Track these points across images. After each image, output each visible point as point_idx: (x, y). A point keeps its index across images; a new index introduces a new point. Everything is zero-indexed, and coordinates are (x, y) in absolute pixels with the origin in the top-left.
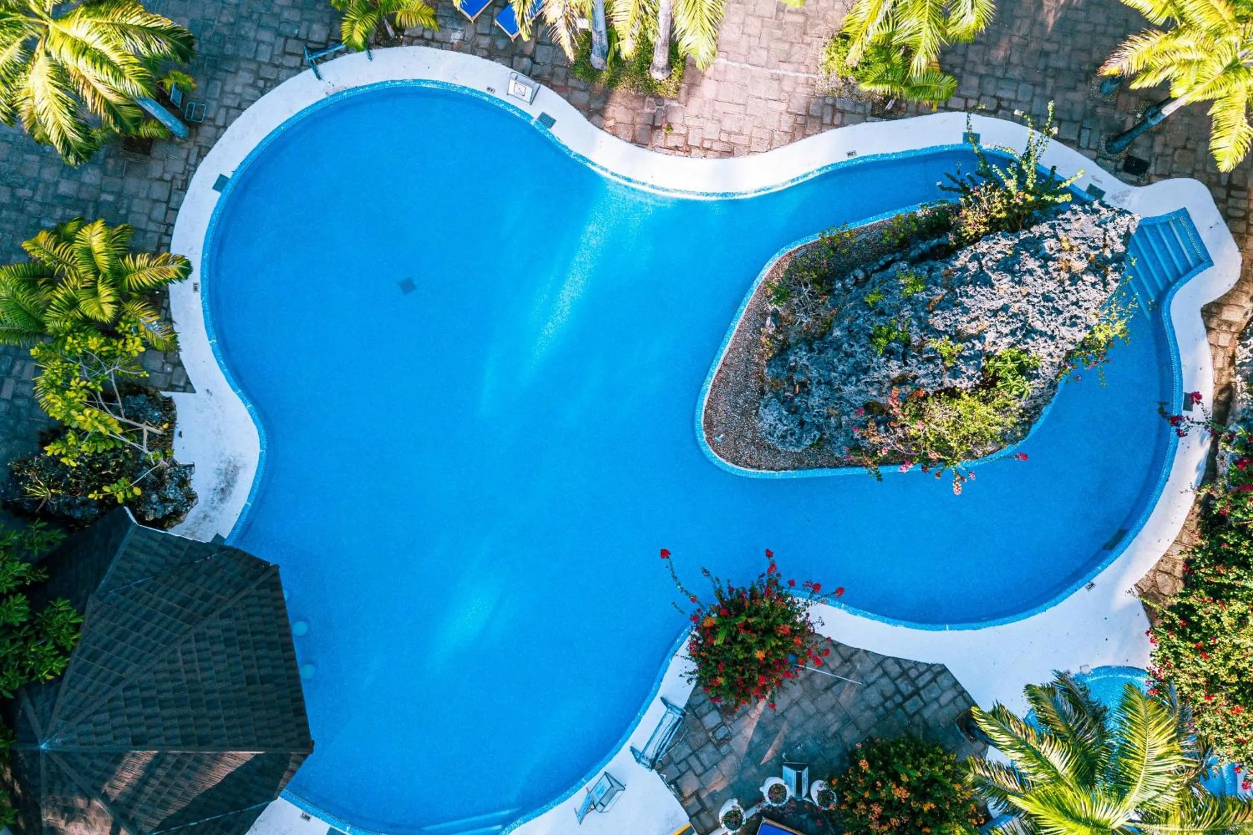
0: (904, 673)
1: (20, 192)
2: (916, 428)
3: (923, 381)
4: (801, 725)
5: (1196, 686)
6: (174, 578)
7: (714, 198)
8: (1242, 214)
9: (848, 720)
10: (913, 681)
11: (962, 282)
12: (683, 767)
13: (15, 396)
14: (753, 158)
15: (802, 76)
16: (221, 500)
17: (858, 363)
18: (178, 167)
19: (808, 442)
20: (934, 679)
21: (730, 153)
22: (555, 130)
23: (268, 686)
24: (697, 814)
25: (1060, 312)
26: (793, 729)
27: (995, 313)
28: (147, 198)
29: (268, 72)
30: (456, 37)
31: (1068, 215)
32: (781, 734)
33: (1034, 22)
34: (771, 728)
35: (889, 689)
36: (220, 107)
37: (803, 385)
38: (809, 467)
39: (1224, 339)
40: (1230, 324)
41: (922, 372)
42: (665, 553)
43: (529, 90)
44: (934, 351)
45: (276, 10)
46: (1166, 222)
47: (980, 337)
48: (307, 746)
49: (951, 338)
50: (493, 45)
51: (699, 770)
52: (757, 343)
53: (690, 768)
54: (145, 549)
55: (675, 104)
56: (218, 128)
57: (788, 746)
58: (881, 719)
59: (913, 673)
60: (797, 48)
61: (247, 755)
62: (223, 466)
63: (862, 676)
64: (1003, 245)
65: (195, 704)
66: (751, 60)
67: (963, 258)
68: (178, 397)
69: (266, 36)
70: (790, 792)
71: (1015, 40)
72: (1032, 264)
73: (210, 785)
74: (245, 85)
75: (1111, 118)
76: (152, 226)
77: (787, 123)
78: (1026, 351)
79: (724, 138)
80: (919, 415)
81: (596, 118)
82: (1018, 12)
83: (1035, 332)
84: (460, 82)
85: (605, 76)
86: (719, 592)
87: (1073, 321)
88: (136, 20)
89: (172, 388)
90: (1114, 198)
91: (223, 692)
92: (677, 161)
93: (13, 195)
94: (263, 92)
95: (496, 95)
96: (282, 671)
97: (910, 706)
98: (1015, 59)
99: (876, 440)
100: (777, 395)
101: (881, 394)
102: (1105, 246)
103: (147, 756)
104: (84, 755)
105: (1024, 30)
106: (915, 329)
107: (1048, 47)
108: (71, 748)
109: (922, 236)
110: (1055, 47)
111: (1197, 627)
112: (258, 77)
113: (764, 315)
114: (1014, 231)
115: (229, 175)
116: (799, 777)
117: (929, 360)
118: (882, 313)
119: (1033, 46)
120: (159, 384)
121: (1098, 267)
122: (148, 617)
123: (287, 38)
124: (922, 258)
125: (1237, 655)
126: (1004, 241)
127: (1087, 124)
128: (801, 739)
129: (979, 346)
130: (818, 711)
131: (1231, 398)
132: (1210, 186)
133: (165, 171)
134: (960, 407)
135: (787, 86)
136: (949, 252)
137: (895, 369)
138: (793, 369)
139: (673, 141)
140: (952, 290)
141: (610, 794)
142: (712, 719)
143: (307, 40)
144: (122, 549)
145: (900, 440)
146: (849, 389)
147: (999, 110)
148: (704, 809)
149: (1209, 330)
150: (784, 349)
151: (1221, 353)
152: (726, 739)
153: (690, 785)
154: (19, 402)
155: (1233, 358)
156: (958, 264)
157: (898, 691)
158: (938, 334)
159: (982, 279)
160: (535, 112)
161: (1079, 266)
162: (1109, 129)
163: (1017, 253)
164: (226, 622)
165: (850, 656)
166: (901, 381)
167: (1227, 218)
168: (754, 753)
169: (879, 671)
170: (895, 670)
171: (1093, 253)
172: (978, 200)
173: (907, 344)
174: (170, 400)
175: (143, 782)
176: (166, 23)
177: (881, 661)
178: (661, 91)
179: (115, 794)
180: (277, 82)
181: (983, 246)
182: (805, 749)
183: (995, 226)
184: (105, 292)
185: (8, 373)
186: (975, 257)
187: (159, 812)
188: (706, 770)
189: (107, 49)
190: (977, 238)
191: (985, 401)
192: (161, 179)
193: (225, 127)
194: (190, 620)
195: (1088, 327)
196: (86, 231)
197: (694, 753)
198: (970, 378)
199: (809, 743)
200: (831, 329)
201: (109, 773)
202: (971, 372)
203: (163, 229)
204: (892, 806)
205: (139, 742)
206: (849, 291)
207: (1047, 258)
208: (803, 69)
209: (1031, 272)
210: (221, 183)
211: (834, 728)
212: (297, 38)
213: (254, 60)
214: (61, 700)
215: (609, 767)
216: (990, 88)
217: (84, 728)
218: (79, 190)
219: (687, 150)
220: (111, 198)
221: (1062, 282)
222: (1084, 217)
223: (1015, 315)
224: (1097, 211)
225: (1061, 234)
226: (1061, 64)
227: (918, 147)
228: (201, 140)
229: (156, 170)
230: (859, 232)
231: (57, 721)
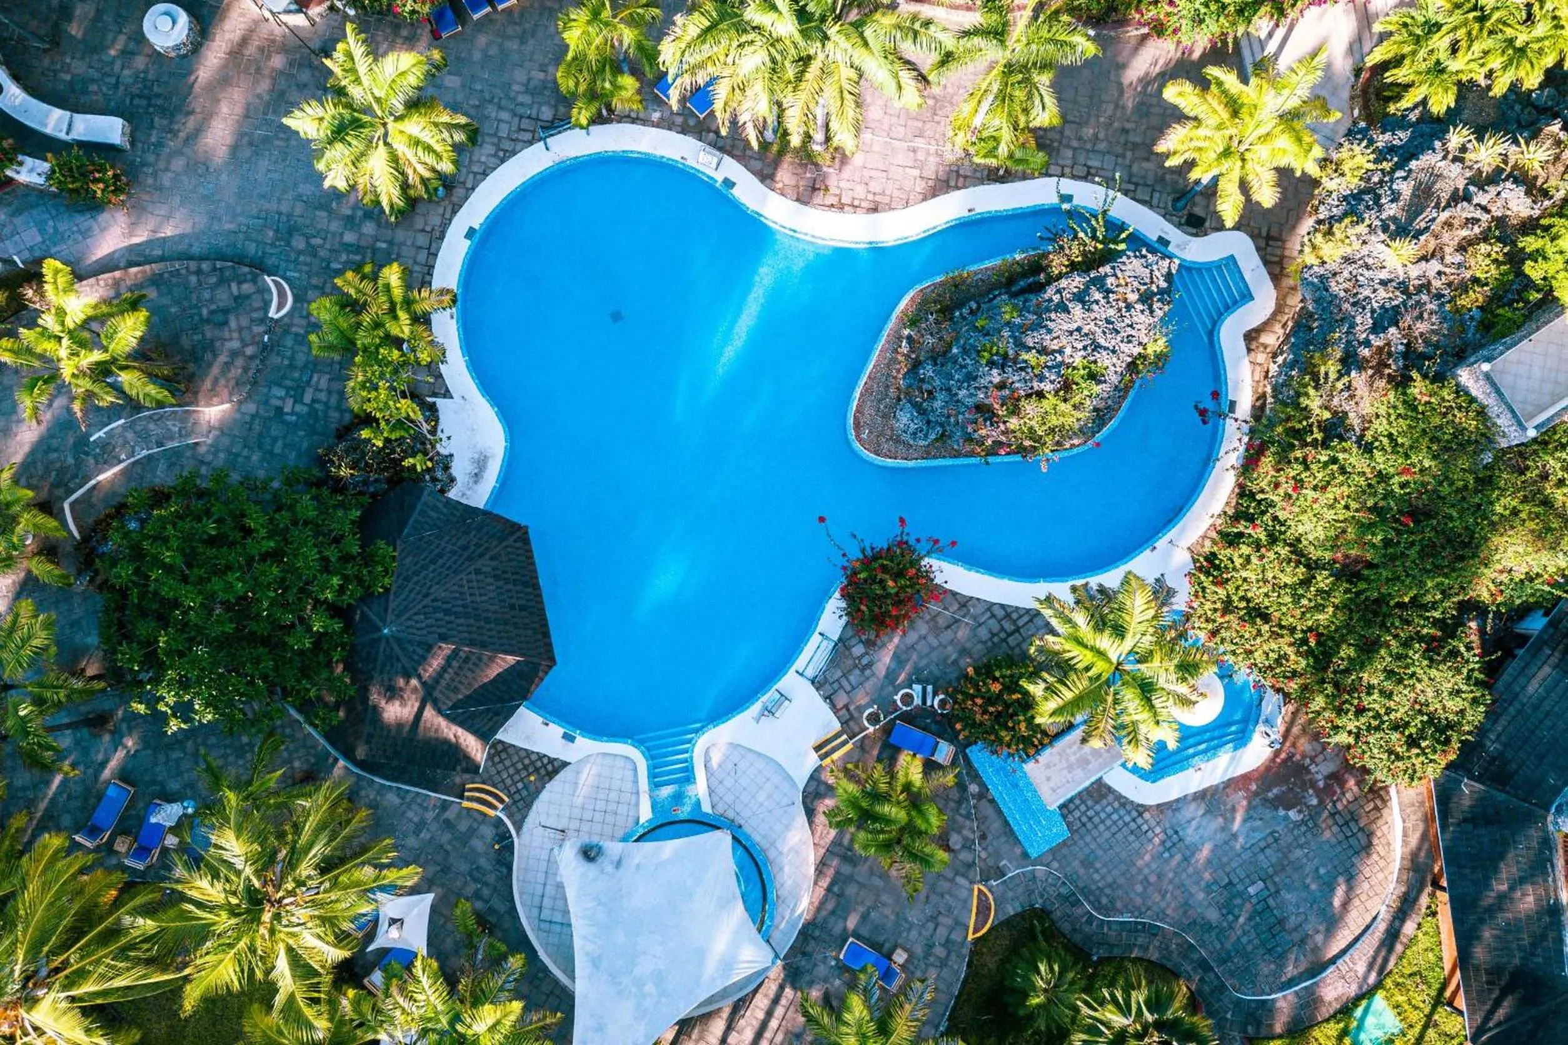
0: (1008, 616)
1: (314, 241)
2: (1014, 423)
3: (1017, 385)
4: (927, 655)
5: (1215, 610)
6: (453, 532)
7: (862, 246)
8: (1276, 259)
9: (964, 651)
10: (1014, 622)
11: (1048, 310)
12: (836, 686)
13: (314, 401)
14: (891, 213)
15: (933, 148)
16: (476, 482)
17: (969, 373)
18: (436, 220)
19: (933, 437)
20: (1031, 621)
21: (875, 210)
22: (736, 192)
23: (524, 613)
24: (846, 722)
25: (1118, 332)
26: (921, 658)
27: (1071, 333)
28: (413, 244)
29: (506, 145)
30: (656, 116)
31: (1124, 259)
32: (911, 663)
33: (1117, 106)
34: (904, 657)
35: (996, 628)
36: (469, 172)
37: (930, 393)
38: (935, 457)
39: (1261, 357)
40: (1266, 347)
41: (1016, 378)
42: (822, 519)
43: (715, 160)
44: (1026, 361)
45: (512, 94)
46: (1218, 266)
47: (1060, 351)
48: (552, 660)
49: (1038, 352)
50: (685, 122)
51: (848, 688)
52: (894, 361)
53: (842, 687)
54: (435, 508)
55: (831, 170)
56: (468, 189)
57: (917, 670)
58: (989, 651)
59: (1015, 616)
60: (928, 126)
61: (511, 659)
62: (476, 456)
63: (975, 618)
64: (1076, 282)
65: (477, 618)
66: (893, 135)
67: (1050, 292)
68: (440, 402)
69: (505, 115)
70: (917, 701)
71: (1102, 120)
72: (1097, 296)
73: (486, 680)
74: (488, 156)
75: (1176, 182)
76: (417, 268)
77: (920, 186)
78: (1095, 362)
79: (870, 197)
80: (1015, 411)
81: (768, 181)
82: (1104, 97)
83: (1100, 346)
84: (659, 152)
85: (775, 148)
86: (863, 551)
87: (1129, 339)
88: (445, 118)
89: (435, 395)
90: (1178, 246)
91: (495, 612)
92: (834, 216)
93: (308, 243)
94: (503, 161)
95: (689, 163)
96: (533, 603)
97: (1012, 641)
98: (1101, 136)
99: (983, 432)
100: (910, 402)
101: (987, 397)
102: (1152, 282)
103: (447, 648)
104: (409, 642)
105: (1109, 113)
106: (1011, 345)
107: (1128, 126)
108: (402, 635)
109: (1024, 275)
110: (1133, 125)
111: (1218, 568)
112: (499, 149)
113: (900, 338)
114: (1087, 271)
115: (477, 227)
116: (924, 690)
117: (1022, 369)
118: (988, 334)
119: (1116, 124)
120: (425, 392)
121: (1146, 298)
122: (440, 556)
123: (521, 117)
124: (1022, 292)
125: (1245, 587)
126: (1078, 279)
127: (1158, 188)
128: (928, 665)
129: (1059, 358)
130: (940, 644)
131: (1264, 405)
132: (1252, 237)
133: (426, 224)
134: (1046, 405)
135: (921, 156)
136: (1040, 288)
137: (996, 377)
138: (922, 380)
139: (830, 200)
140: (1040, 316)
141: (778, 704)
142: (859, 650)
143: (538, 119)
144: (419, 507)
145: (1003, 433)
146: (962, 393)
147: (1087, 177)
148: (852, 718)
149: (1249, 350)
150: (916, 365)
151: (1258, 369)
152: (870, 665)
153: (841, 699)
154: (317, 406)
155: (1267, 372)
156: (1046, 296)
157: (1002, 629)
158: (1029, 349)
159: (1063, 308)
160: (719, 177)
161: (1133, 297)
162: (1175, 191)
163: (1087, 288)
164: (494, 563)
165: (965, 603)
166: (1001, 386)
167: (1266, 263)
168: (891, 676)
169: (988, 614)
170: (1000, 613)
171: (1143, 288)
172: (1062, 248)
173: (1005, 356)
174: (434, 404)
175: (443, 670)
176: (463, 120)
177: (990, 606)
178: (819, 160)
179: (426, 676)
180: (514, 153)
181: (1063, 283)
182: (931, 672)
183: (1073, 267)
184: (403, 315)
185: (308, 382)
186: (1059, 291)
187: (452, 695)
188: (853, 688)
189: (432, 142)
190: (1060, 276)
191: (1065, 401)
192: (423, 231)
193: (473, 189)
194: (469, 559)
195: (1140, 344)
196: (386, 271)
197: (844, 675)
198: (1052, 382)
199: (933, 668)
200: (951, 348)
201: (423, 660)
202: (1053, 377)
203: (425, 270)
204: (990, 700)
205: (443, 638)
206: (964, 318)
207: (1109, 291)
208: (933, 142)
209: (1097, 302)
210: (471, 233)
211: (954, 657)
212: (529, 117)
213: (495, 135)
214: (392, 605)
215: (780, 685)
216: (1081, 159)
217: (410, 623)
218: (359, 239)
219: (841, 207)
220: (384, 245)
221: (1120, 310)
222: (1135, 261)
223: (1086, 335)
224: (1145, 257)
225: (1119, 274)
226: (1138, 140)
227: (1024, 205)
228: (455, 199)
229: (419, 223)
230: (976, 273)
231: (390, 617)
